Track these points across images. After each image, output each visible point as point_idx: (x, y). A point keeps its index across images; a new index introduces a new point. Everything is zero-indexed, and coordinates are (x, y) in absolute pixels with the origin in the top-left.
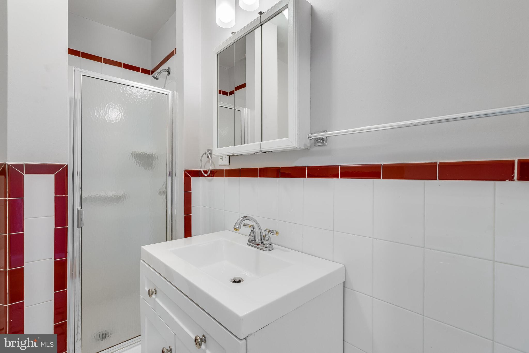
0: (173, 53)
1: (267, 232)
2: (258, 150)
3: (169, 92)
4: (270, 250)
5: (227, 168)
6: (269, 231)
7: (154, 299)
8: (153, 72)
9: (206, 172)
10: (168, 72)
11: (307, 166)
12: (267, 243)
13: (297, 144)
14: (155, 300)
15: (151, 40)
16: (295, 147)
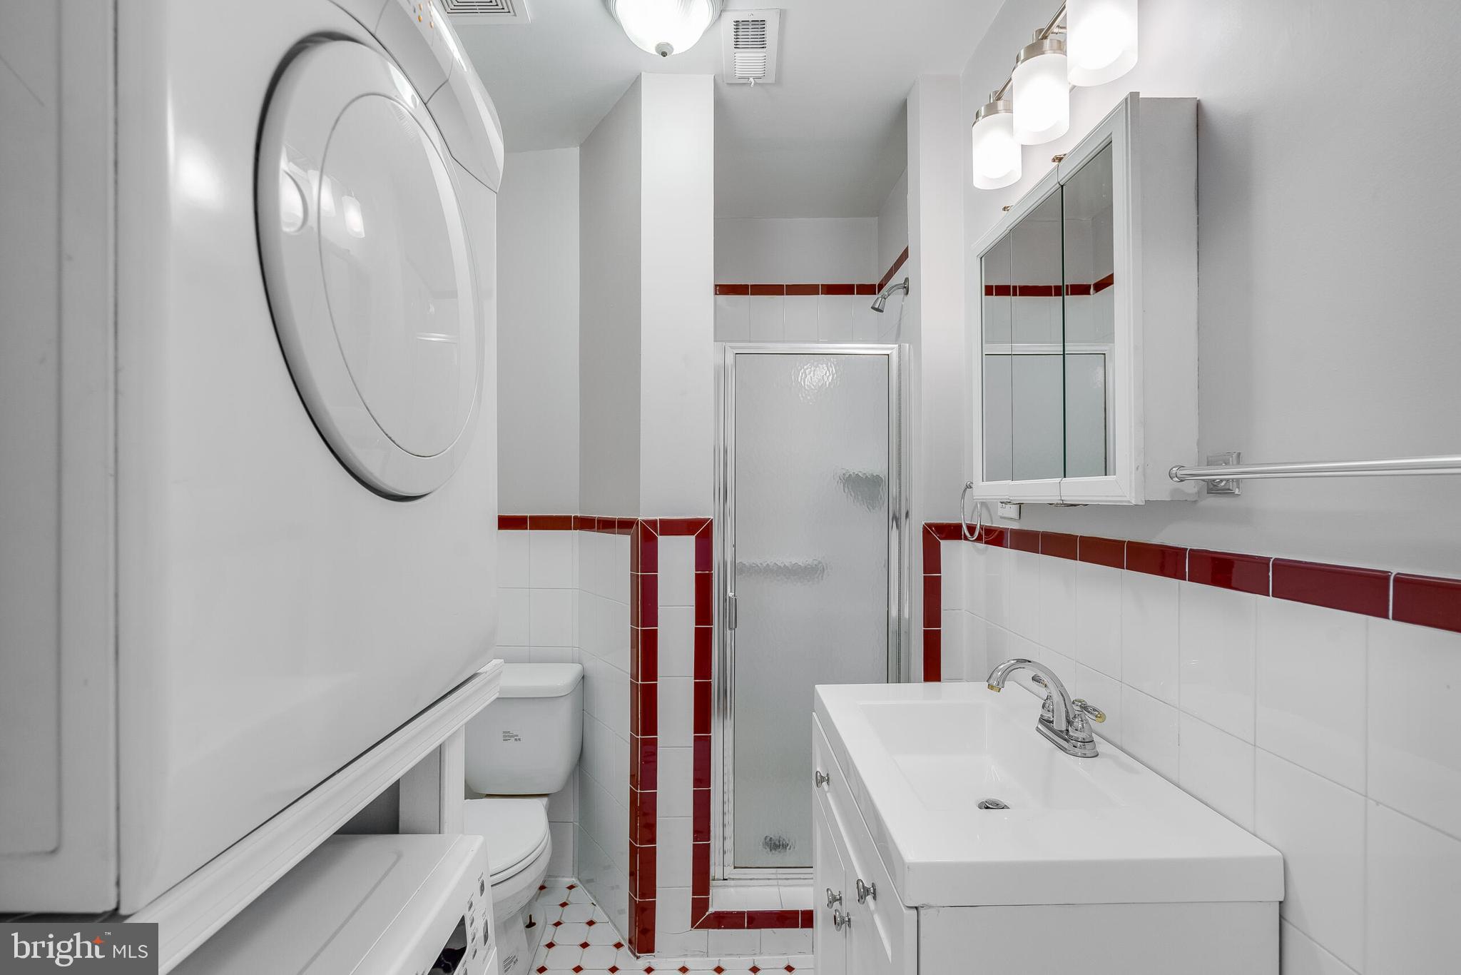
0: (905, 255)
1: (1078, 708)
2: (1056, 500)
3: (892, 349)
4: (1084, 756)
5: (1015, 526)
6: (1084, 707)
7: (826, 793)
8: (881, 286)
9: (971, 529)
10: (905, 287)
11: (1189, 548)
12: (1080, 735)
13: (1133, 494)
14: (826, 795)
15: (878, 216)
16: (1129, 502)
